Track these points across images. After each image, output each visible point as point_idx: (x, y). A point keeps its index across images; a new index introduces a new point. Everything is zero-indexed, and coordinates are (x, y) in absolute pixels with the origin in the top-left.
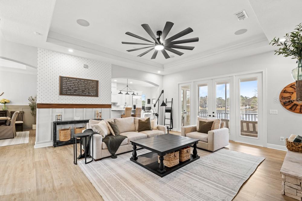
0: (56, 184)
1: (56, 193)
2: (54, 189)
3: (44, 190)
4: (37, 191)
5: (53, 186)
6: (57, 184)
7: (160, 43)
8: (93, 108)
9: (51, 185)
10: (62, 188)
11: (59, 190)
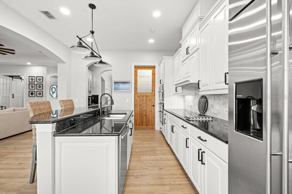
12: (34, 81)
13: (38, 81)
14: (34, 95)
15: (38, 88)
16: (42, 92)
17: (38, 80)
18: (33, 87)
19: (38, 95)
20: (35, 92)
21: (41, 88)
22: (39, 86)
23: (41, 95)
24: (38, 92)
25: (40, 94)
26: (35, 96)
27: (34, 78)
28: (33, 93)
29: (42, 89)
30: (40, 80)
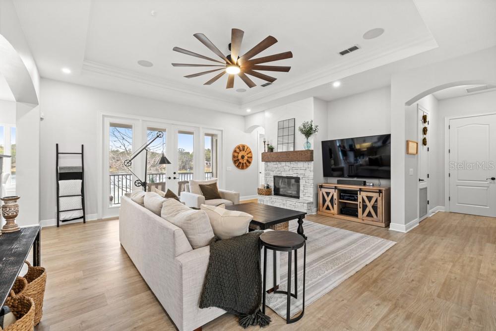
0: (386, 310)
1: (398, 300)
2: (396, 306)
3: (408, 318)
4: (420, 326)
5: (391, 311)
6: (384, 310)
9: (392, 316)
10: (384, 299)
11: (390, 301)
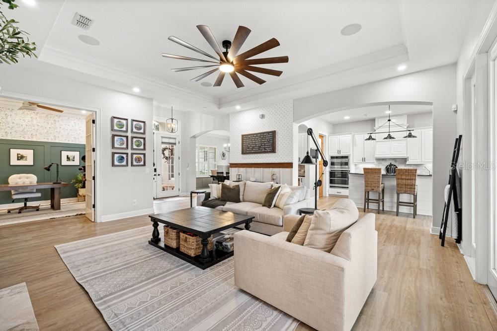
7: (228, 61)
8: (270, 167)
12: (124, 129)
13: (135, 130)
14: (124, 163)
15: (135, 147)
16: (144, 155)
17: (136, 127)
18: (123, 144)
19: (135, 163)
20: (127, 154)
21: (142, 147)
22: (138, 141)
23: (142, 163)
24: (135, 156)
25: (139, 160)
26: (127, 165)
27: (124, 122)
28: (123, 158)
29: (144, 149)
30: (140, 129)
